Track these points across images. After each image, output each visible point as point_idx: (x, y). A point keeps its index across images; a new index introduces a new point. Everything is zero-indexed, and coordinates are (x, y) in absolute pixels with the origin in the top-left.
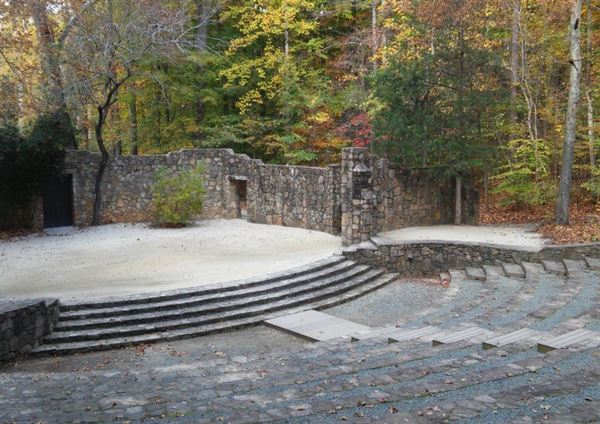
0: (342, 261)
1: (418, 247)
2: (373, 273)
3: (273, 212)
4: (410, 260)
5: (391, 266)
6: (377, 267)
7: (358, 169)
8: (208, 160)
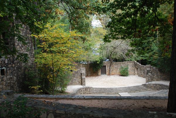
0: (142, 86)
1: (156, 85)
2: (147, 88)
3: (142, 75)
4: (154, 87)
5: (150, 87)
6: (148, 87)
7: (148, 69)
8: (131, 63)
